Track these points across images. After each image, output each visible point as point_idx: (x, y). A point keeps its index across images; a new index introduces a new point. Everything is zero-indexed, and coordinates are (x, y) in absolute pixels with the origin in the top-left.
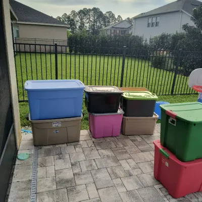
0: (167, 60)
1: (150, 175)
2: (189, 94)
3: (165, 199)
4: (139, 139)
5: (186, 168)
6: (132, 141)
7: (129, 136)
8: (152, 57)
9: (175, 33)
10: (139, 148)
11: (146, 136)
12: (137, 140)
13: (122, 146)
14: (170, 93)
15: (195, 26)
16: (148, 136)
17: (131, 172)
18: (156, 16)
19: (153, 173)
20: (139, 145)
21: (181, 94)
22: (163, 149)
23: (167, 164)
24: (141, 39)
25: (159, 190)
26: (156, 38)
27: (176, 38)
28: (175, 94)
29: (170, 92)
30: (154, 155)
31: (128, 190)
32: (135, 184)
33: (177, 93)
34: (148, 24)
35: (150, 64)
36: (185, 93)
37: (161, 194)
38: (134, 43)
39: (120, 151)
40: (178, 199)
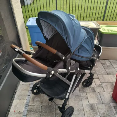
1: (109, 93)
4: (108, 63)
6: (102, 64)
10: (106, 70)
11: (114, 61)
19: (112, 93)
20: (107, 68)
25: (113, 108)
30: (116, 78)
31: (90, 103)
32: (96, 99)
37: (114, 111)
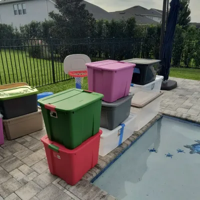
0: (44, 48)
2: (69, 79)
3: (65, 191)
4: (28, 139)
5: (75, 154)
6: (22, 143)
7: (16, 140)
8: (29, 47)
9: (44, 21)
10: (30, 148)
12: (27, 141)
13: (10, 154)
14: (52, 82)
15: (60, 14)
16: (38, 132)
17: (26, 179)
18: (21, 3)
19: (49, 170)
20: (30, 146)
21: (62, 81)
22: (52, 144)
23: (59, 157)
24: (10, 28)
25: (57, 185)
26: (26, 26)
27: (46, 26)
28: (57, 82)
29: (52, 80)
32: (33, 191)
33: (58, 81)
34: (15, 11)
35: (28, 54)
36: (66, 79)
37: (61, 188)
38: (4, 32)
39: (9, 160)
40: (76, 185)
